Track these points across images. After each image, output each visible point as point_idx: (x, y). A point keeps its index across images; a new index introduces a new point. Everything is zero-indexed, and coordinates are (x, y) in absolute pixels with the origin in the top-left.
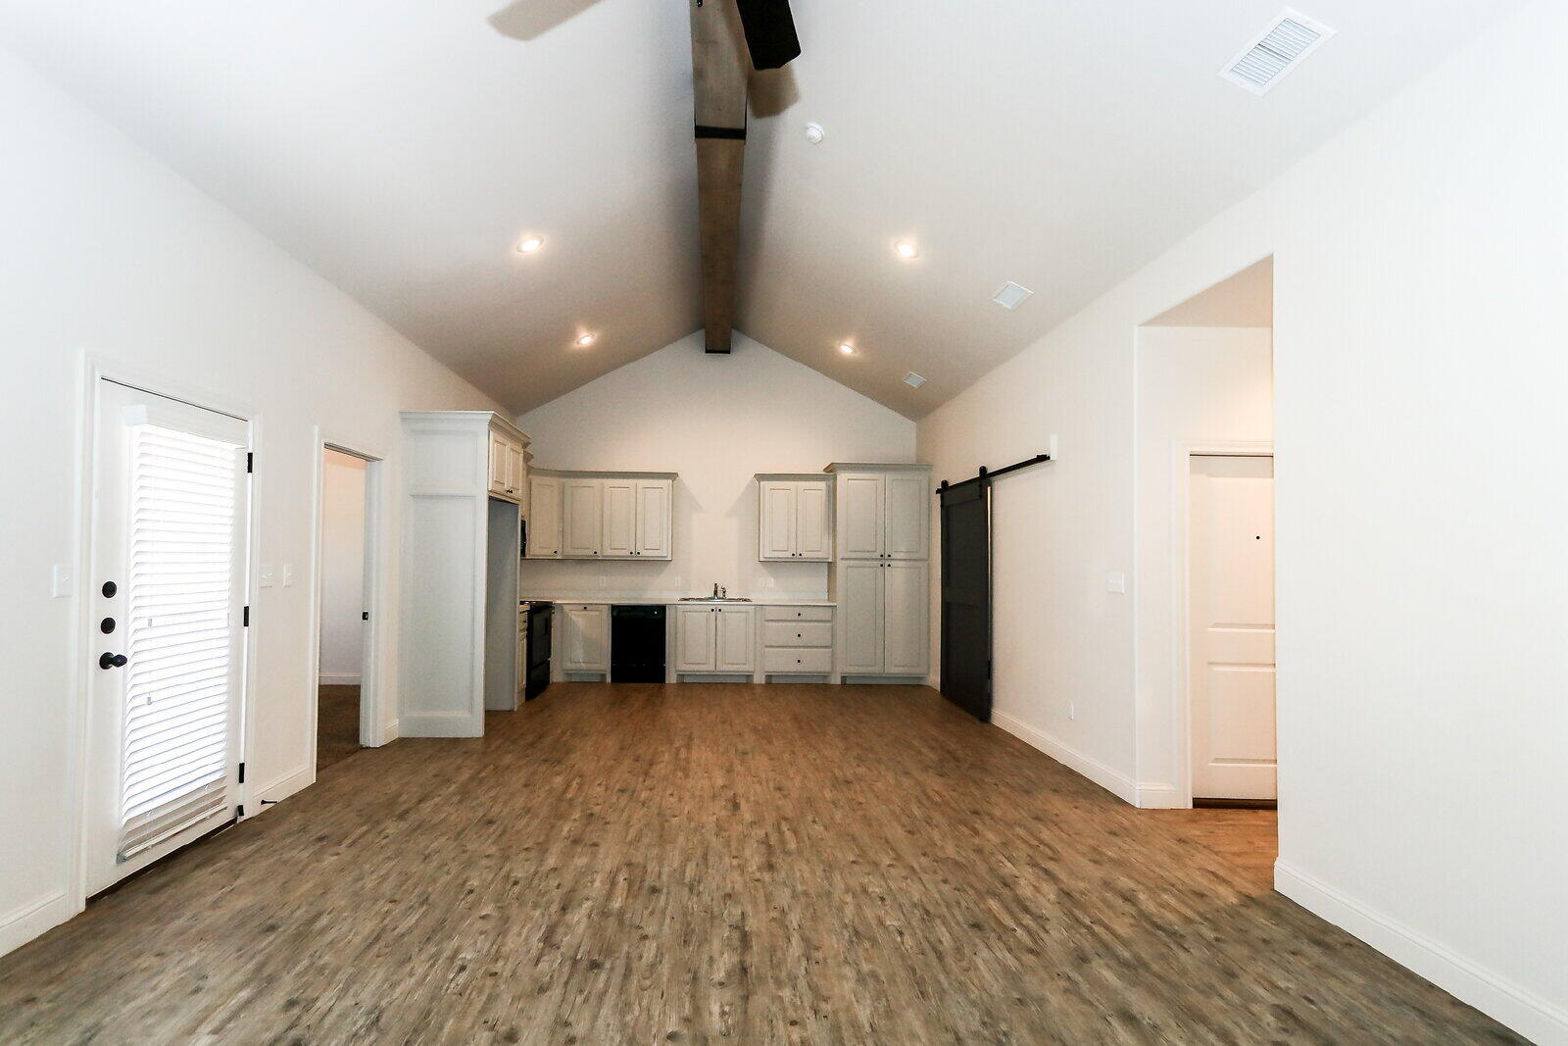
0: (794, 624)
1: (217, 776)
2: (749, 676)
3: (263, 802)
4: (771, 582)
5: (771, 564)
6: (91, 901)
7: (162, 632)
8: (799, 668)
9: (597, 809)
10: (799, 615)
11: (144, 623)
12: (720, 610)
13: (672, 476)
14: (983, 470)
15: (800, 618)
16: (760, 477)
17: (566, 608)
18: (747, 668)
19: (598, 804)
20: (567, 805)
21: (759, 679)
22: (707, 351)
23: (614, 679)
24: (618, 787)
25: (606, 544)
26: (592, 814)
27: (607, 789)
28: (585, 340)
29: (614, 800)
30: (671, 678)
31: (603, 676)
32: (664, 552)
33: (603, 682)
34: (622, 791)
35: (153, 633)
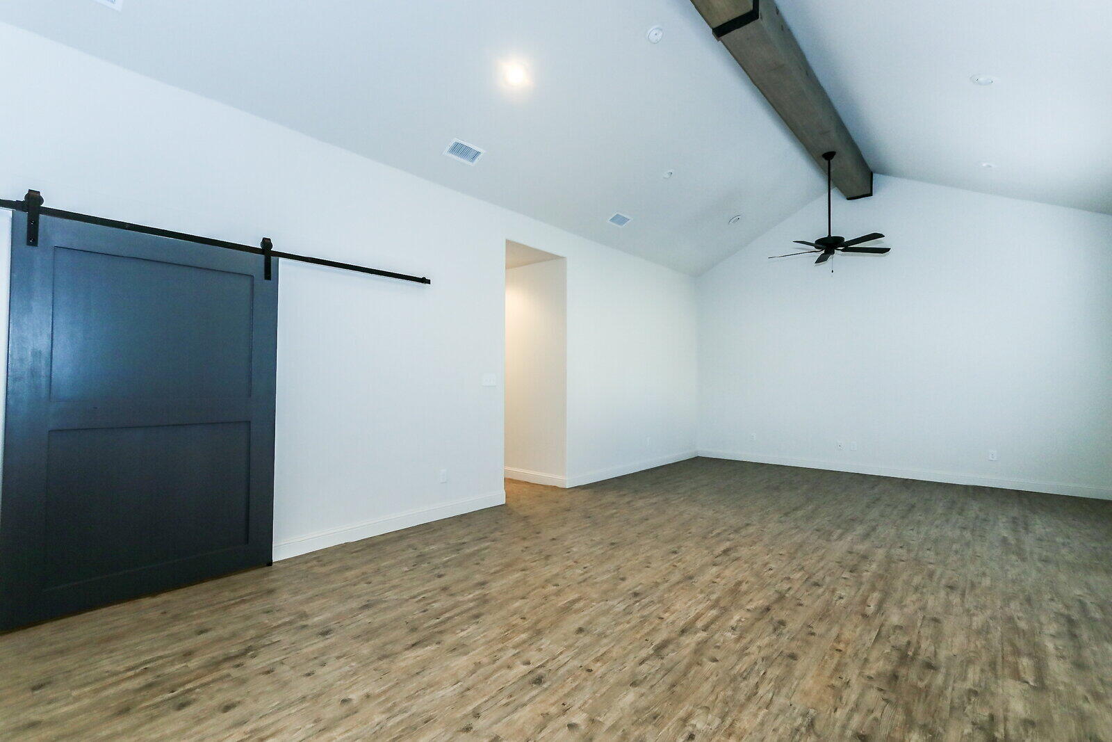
9: (847, 575)
19: (845, 578)
20: (877, 585)
24: (821, 590)
26: (851, 571)
27: (833, 591)
29: (828, 579)
34: (817, 584)
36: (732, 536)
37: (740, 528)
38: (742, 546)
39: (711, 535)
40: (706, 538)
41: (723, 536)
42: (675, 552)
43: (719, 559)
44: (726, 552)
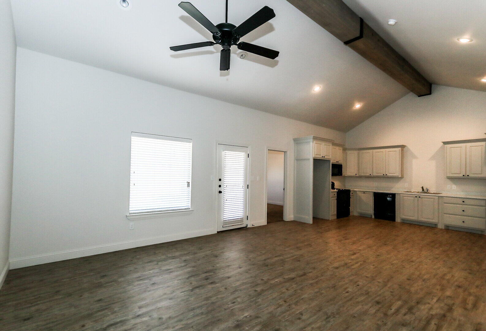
0: (462, 206)
1: (242, 217)
2: (436, 225)
3: (253, 225)
4: (454, 187)
5: (453, 179)
6: (218, 232)
7: (228, 188)
8: (465, 225)
10: (463, 202)
11: (226, 186)
13: (403, 147)
16: (445, 143)
17: (358, 192)
18: (435, 221)
21: (441, 226)
22: (419, 96)
23: (376, 217)
25: (374, 171)
28: (358, 106)
30: (398, 220)
31: (371, 216)
32: (398, 174)
33: (371, 218)
35: (227, 188)
36: (350, 261)
37: (343, 266)
38: (347, 255)
39: (361, 263)
40: (364, 261)
41: (355, 261)
42: (378, 255)
43: (358, 251)
44: (354, 254)
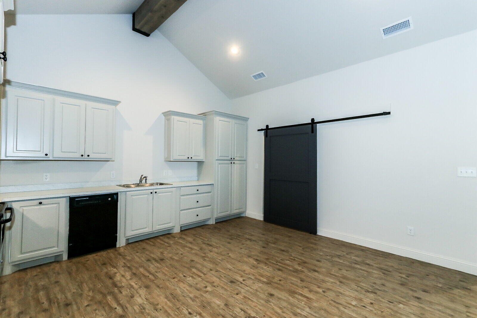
0: (195, 196)
10: (198, 190)
12: (156, 192)
14: (313, 120)
15: (199, 192)
